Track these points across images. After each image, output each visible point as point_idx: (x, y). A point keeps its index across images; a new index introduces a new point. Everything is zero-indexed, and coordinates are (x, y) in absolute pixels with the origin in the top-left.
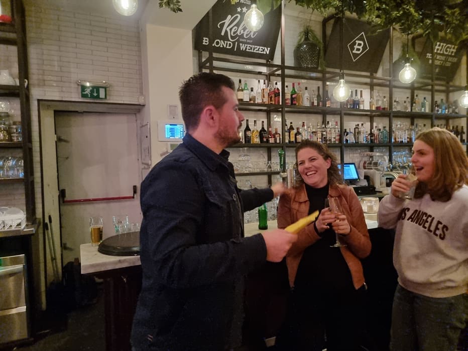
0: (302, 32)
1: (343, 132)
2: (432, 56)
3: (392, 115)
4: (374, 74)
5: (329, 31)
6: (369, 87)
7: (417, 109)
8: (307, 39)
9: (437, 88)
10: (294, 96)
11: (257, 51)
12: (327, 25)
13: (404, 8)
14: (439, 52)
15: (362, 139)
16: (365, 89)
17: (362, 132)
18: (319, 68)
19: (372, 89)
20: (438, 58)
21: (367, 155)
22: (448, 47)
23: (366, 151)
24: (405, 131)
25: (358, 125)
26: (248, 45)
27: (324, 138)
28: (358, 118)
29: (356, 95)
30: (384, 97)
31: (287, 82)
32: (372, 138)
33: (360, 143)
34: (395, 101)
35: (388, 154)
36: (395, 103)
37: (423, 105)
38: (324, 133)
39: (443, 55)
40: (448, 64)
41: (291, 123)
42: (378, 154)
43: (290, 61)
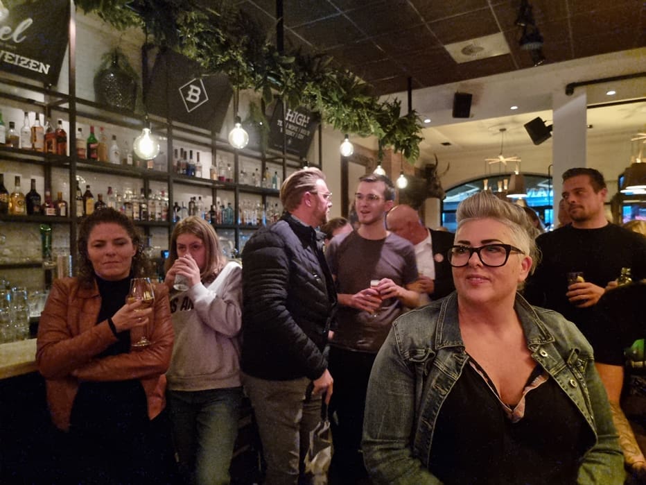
0: (108, 54)
1: (172, 208)
2: (283, 124)
3: (238, 189)
4: (217, 134)
7: (268, 185)
8: (115, 66)
9: (288, 162)
10: (92, 146)
12: (148, 52)
14: (290, 120)
16: (204, 151)
17: (199, 207)
19: (214, 153)
20: (290, 127)
22: (300, 117)
24: (254, 210)
25: (194, 198)
26: (8, 53)
27: (144, 212)
28: (195, 189)
29: (191, 157)
30: (229, 165)
32: (214, 217)
34: (242, 172)
36: (242, 175)
37: (274, 181)
38: (144, 206)
39: (295, 124)
41: (88, 187)
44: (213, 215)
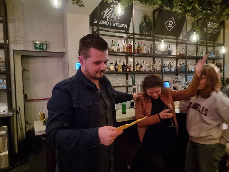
0: (143, 17)
1: (163, 66)
2: (207, 29)
4: (178, 38)
5: (156, 16)
6: (176, 44)
7: (199, 55)
8: (145, 20)
9: (209, 44)
10: (139, 48)
11: (121, 26)
12: (155, 13)
13: (193, 5)
14: (210, 27)
15: (173, 70)
16: (174, 45)
17: (172, 66)
18: (151, 35)
19: (177, 45)
20: (209, 30)
21: (175, 77)
22: (214, 24)
23: (174, 76)
24: (193, 65)
25: (170, 63)
26: (117, 23)
27: (154, 69)
28: (170, 59)
29: (169, 48)
30: (183, 49)
31: (136, 41)
32: (177, 69)
33: (171, 71)
35: (185, 77)
36: (188, 52)
37: (202, 53)
38: (154, 67)
39: (212, 28)
40: (214, 33)
41: (138, 62)
42: (180, 77)
43: (137, 31)
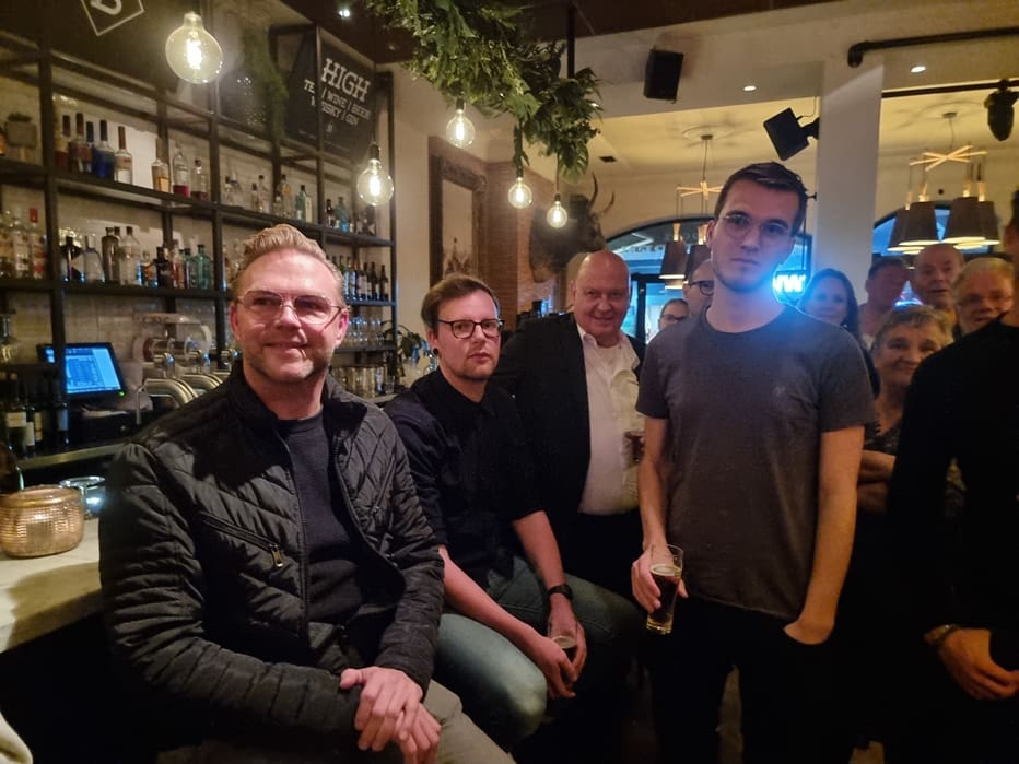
2: (315, 88)
3: (221, 215)
6: (152, 126)
7: (285, 211)
9: (328, 168)
14: (331, 83)
15: (130, 273)
17: (129, 251)
19: (162, 135)
20: (330, 97)
21: (154, 322)
22: (351, 78)
25: (117, 230)
29: (104, 136)
30: (197, 163)
34: (228, 180)
35: (213, 320)
36: (228, 185)
37: (299, 204)
39: (340, 92)
44: (164, 268)
